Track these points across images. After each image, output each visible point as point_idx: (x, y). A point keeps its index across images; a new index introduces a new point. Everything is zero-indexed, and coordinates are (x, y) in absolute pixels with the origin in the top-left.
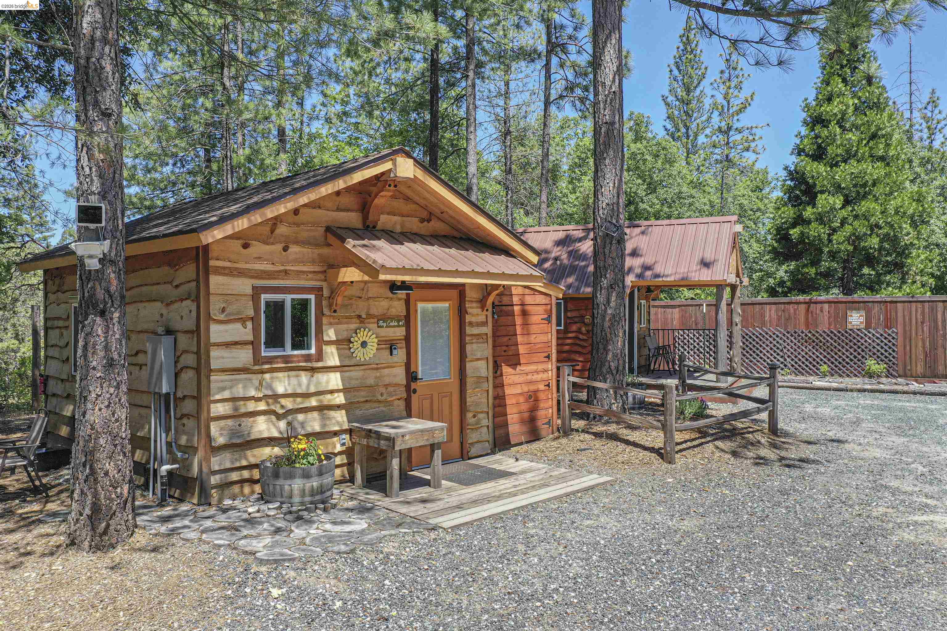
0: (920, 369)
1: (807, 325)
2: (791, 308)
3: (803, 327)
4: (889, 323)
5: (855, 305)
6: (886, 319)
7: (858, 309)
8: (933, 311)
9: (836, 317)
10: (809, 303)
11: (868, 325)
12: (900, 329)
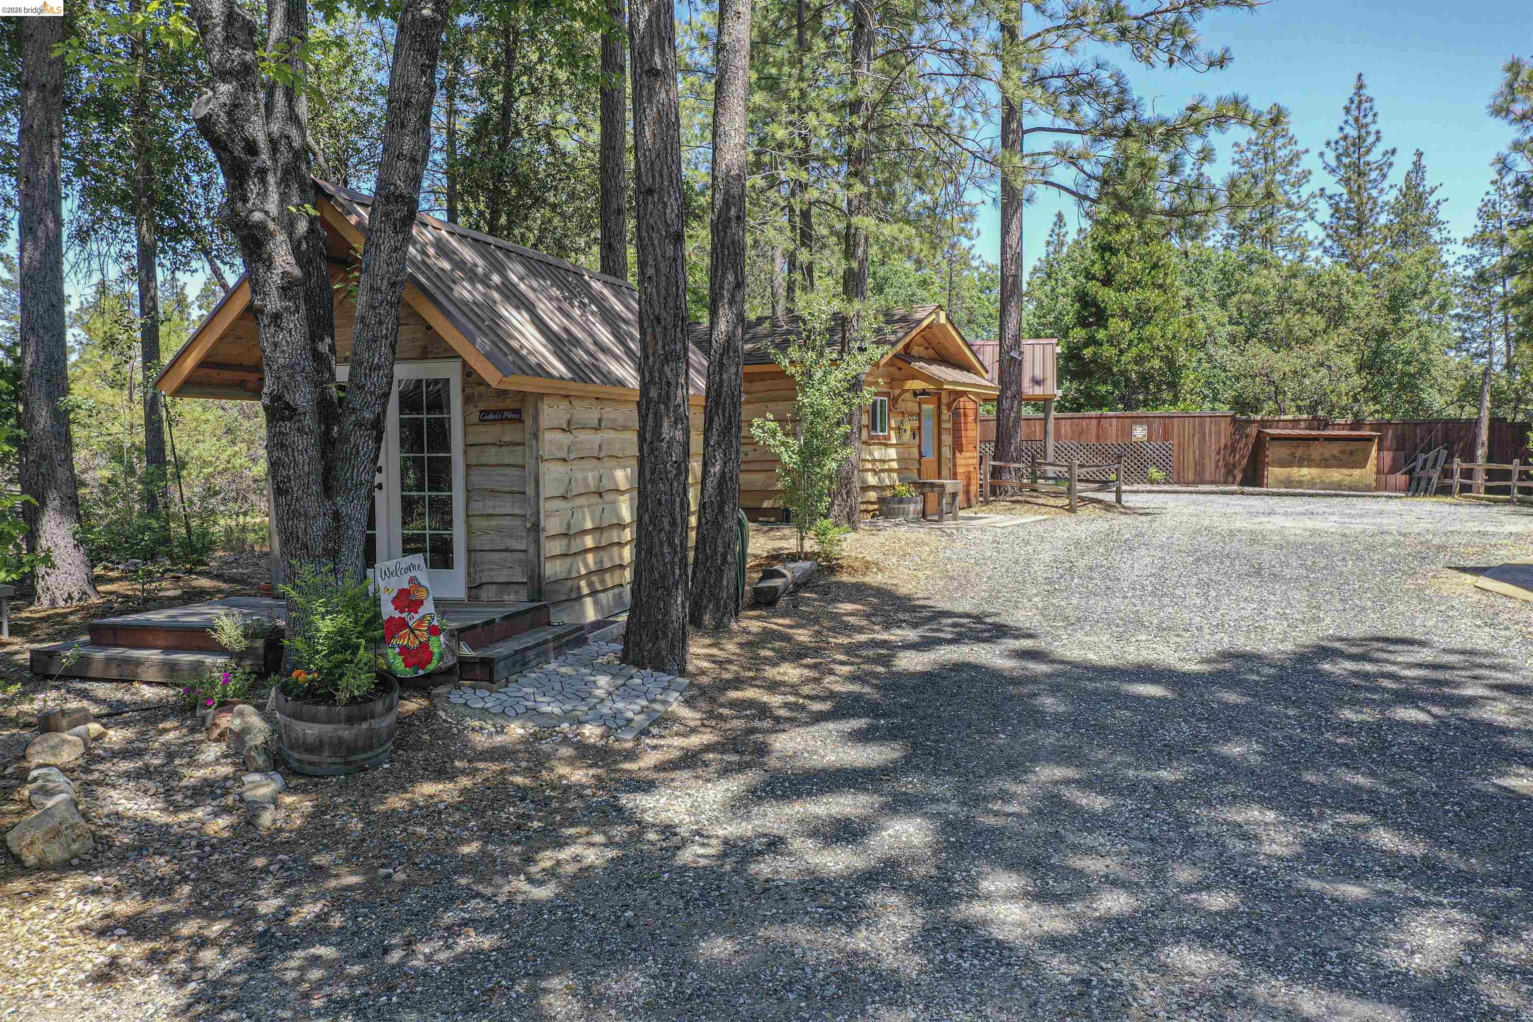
0: (1191, 476)
1: (1098, 439)
2: (1085, 422)
3: (1094, 440)
4: (1166, 436)
5: (1139, 420)
6: (1164, 432)
7: (1141, 424)
8: (1202, 425)
9: (1123, 430)
10: (1099, 418)
11: (1150, 438)
12: (1176, 441)
